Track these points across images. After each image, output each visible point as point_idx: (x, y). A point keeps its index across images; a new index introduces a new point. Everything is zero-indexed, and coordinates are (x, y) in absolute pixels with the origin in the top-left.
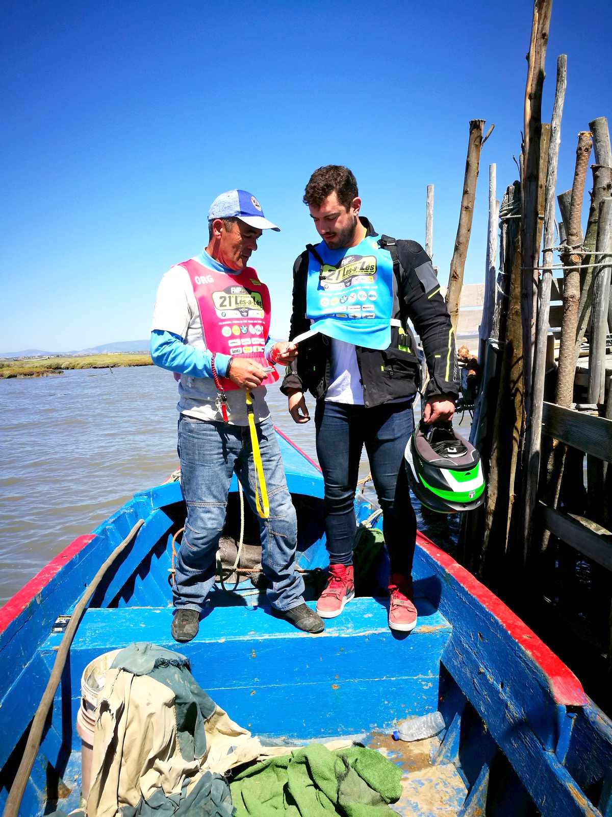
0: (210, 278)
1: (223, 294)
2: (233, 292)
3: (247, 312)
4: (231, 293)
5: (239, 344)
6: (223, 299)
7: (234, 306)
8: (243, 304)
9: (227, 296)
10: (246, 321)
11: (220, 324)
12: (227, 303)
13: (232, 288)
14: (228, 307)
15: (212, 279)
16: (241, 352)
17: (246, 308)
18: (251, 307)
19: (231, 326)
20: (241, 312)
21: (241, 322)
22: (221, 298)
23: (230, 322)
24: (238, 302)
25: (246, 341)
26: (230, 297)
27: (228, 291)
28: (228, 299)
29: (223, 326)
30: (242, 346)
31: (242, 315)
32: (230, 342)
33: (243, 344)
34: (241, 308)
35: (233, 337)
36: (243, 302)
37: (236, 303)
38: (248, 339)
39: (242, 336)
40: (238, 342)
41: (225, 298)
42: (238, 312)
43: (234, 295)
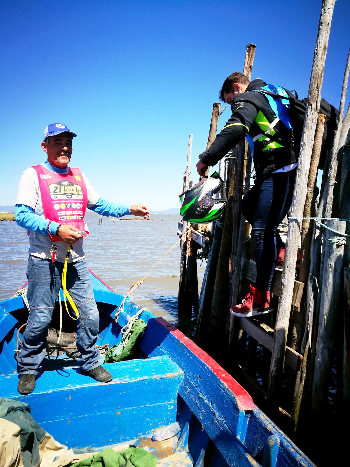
0: (49, 176)
1: (56, 185)
2: (63, 184)
3: (71, 196)
4: (61, 185)
5: (65, 214)
6: (56, 188)
7: (62, 192)
8: (69, 191)
9: (59, 186)
10: (70, 201)
11: (53, 202)
12: (58, 190)
13: (62, 182)
14: (59, 193)
15: (50, 177)
16: (65, 219)
17: (70, 193)
18: (74, 193)
19: (59, 204)
20: (67, 196)
21: (67, 201)
22: (54, 187)
23: (59, 202)
24: (66, 190)
25: (69, 212)
26: (60, 187)
27: (60, 184)
28: (59, 188)
29: (54, 204)
30: (66, 215)
31: (68, 198)
32: (59, 213)
33: (67, 214)
34: (67, 194)
35: (60, 210)
36: (69, 190)
37: (64, 191)
38: (71, 211)
39: (67, 209)
40: (64, 213)
41: (57, 188)
42: (65, 196)
43: (63, 186)
